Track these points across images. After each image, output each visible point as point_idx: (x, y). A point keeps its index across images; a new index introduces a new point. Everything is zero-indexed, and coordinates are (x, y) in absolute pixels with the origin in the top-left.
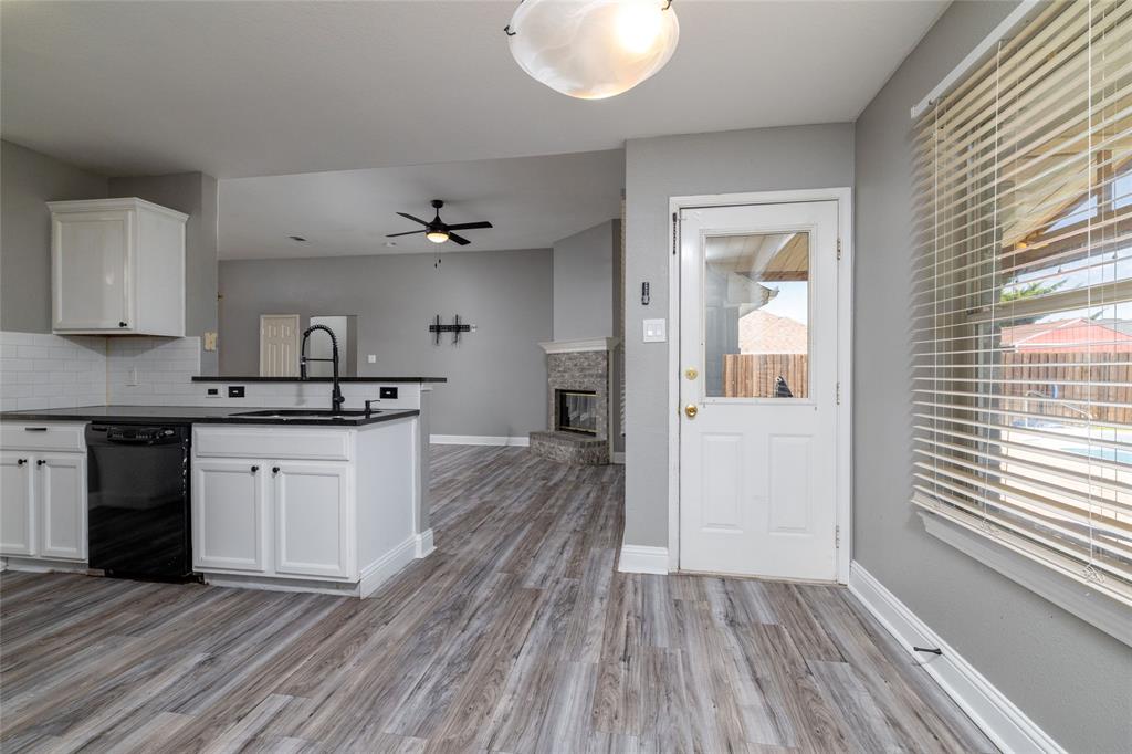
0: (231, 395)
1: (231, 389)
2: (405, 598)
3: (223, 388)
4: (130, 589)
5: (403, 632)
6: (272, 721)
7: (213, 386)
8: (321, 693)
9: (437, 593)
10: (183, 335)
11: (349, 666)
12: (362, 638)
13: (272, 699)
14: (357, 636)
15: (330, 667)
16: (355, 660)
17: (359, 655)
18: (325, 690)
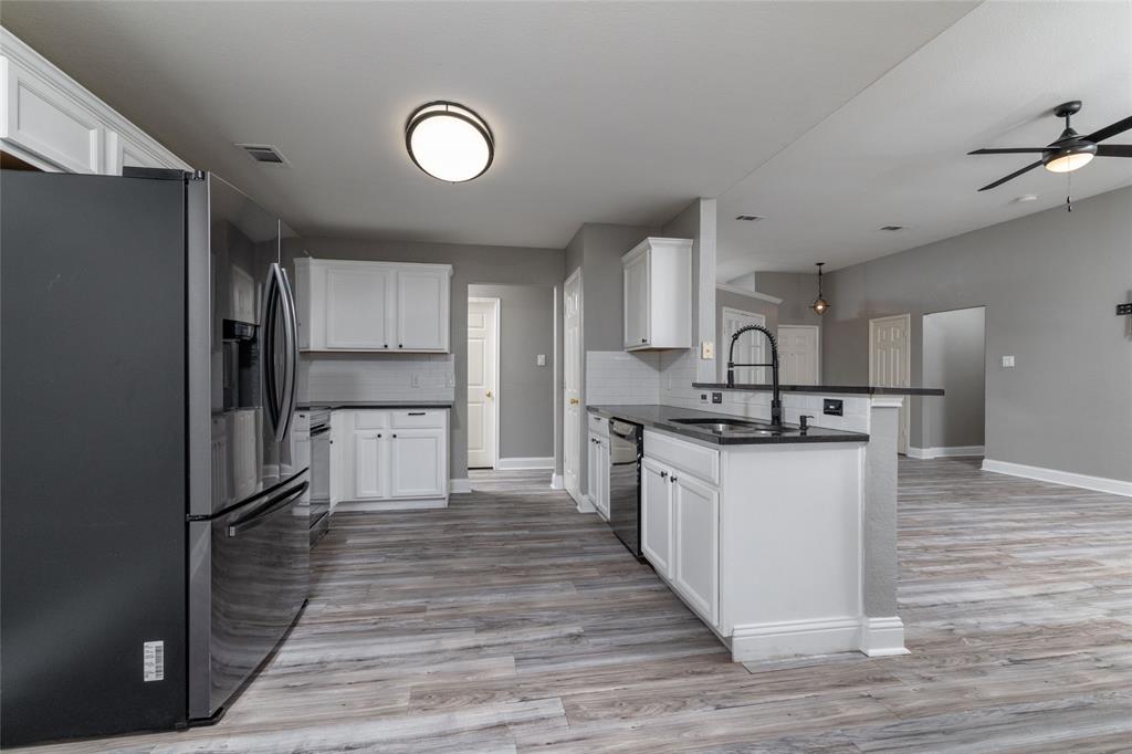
0: (714, 402)
1: (714, 395)
2: (782, 692)
3: (709, 393)
4: (618, 552)
5: (721, 731)
6: (530, 722)
7: (704, 392)
8: (580, 731)
9: (823, 715)
10: (690, 346)
11: (628, 725)
12: (677, 704)
13: (553, 702)
14: (674, 698)
15: (618, 711)
16: (640, 723)
17: (649, 722)
18: (586, 730)
